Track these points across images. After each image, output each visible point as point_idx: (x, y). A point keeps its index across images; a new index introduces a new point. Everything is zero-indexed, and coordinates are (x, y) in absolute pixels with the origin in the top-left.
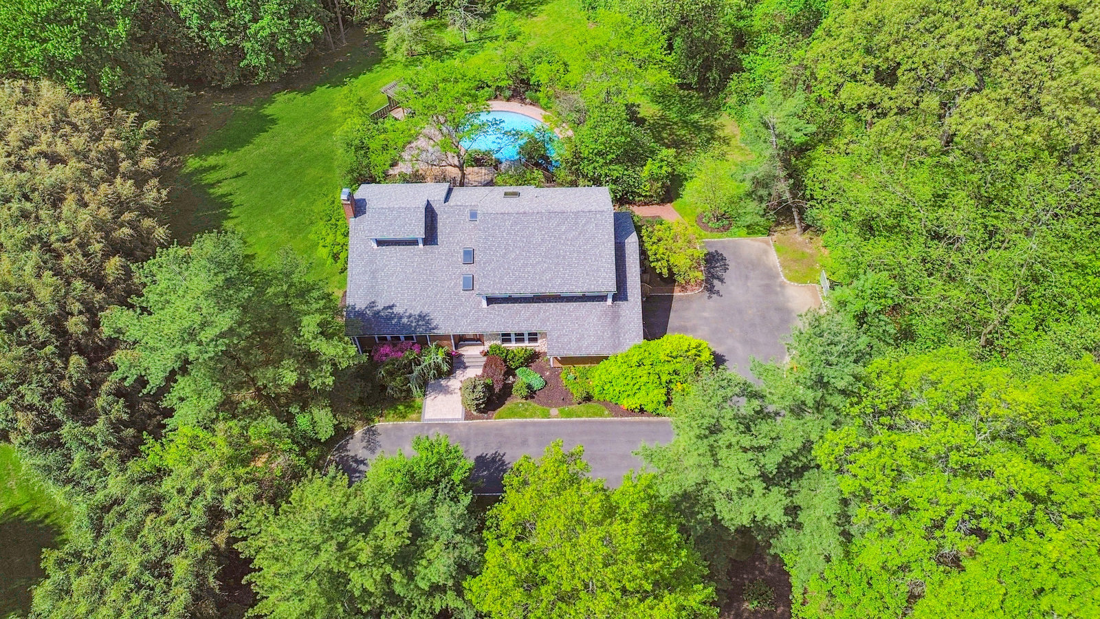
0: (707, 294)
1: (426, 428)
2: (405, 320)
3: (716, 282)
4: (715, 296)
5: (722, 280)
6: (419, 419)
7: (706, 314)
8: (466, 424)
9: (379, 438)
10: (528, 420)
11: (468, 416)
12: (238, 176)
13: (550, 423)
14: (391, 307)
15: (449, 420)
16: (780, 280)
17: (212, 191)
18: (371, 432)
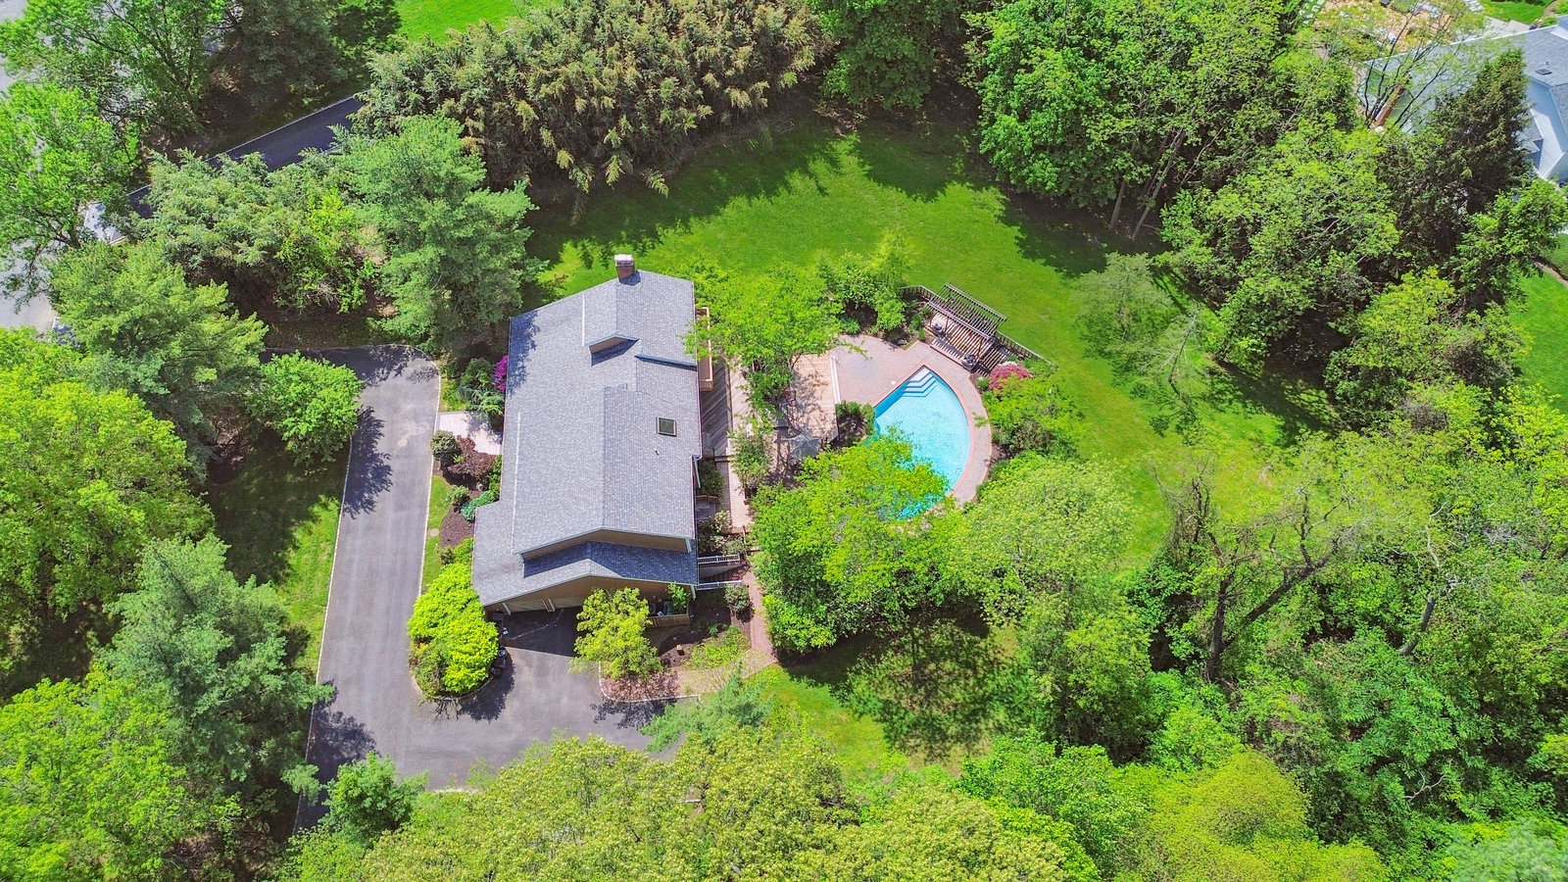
0: (600, 703)
1: (431, 418)
2: (520, 364)
3: (620, 716)
4: (596, 713)
5: (622, 724)
6: (440, 410)
7: (565, 700)
10: (428, 508)
12: (822, 190)
13: (421, 530)
14: (534, 346)
18: (432, 374)
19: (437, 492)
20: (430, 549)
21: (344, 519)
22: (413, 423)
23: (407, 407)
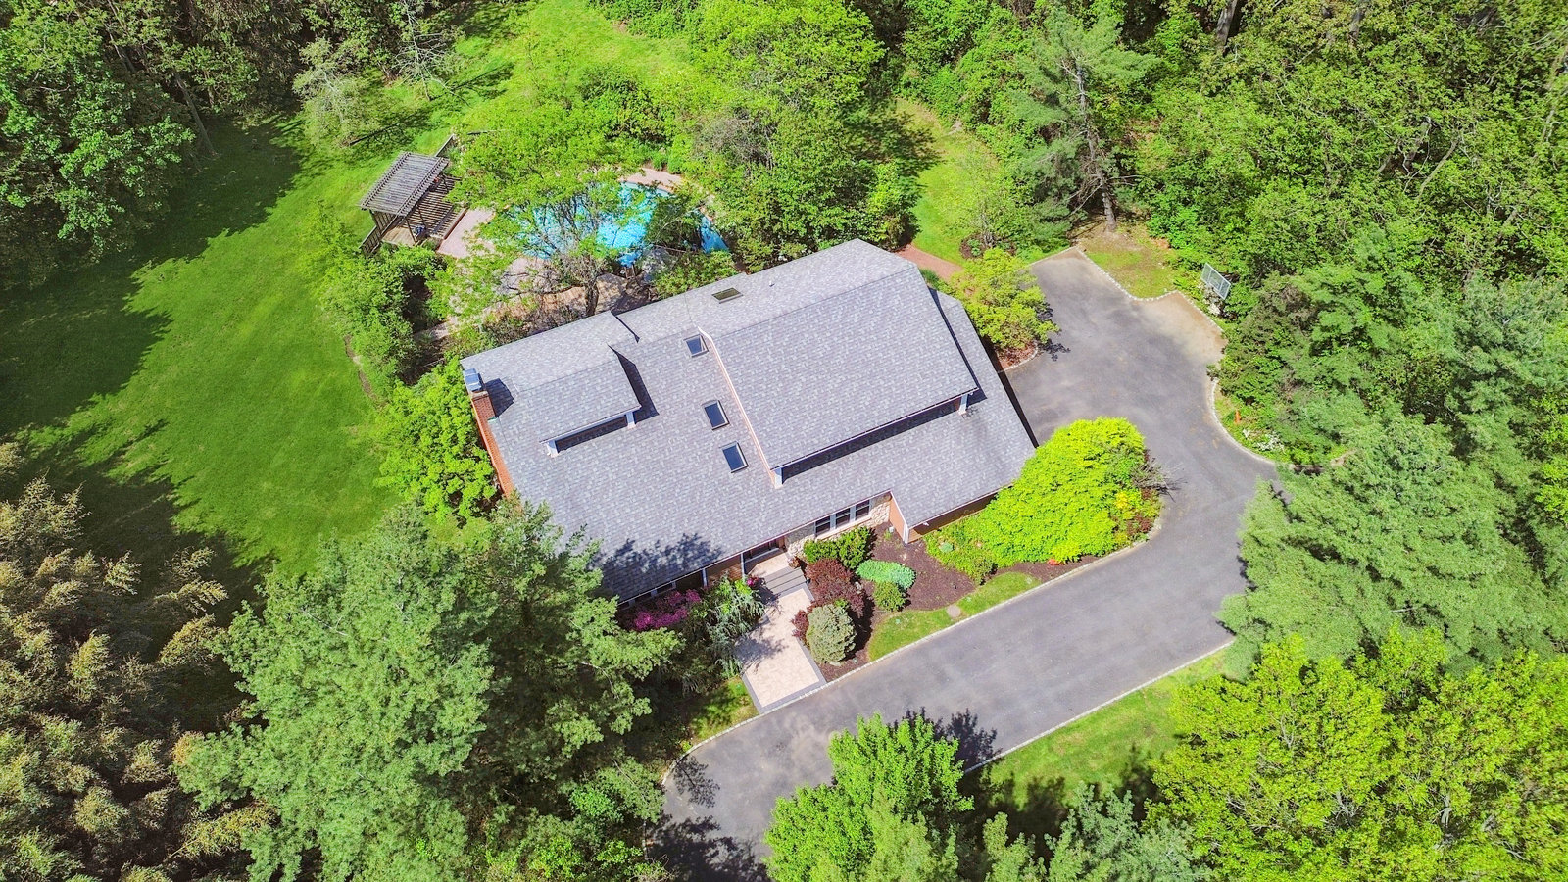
0: (1048, 354)
1: (774, 721)
4: (1059, 353)
6: (753, 713)
7: (1066, 383)
8: (833, 689)
9: (707, 774)
10: (924, 639)
11: (829, 673)
12: (150, 431)
13: (960, 631)
15: (802, 692)
16: (1127, 301)
17: (112, 473)
18: (688, 770)
19: (894, 642)
20: (979, 606)
21: (1005, 748)
22: (794, 742)
23: (767, 769)
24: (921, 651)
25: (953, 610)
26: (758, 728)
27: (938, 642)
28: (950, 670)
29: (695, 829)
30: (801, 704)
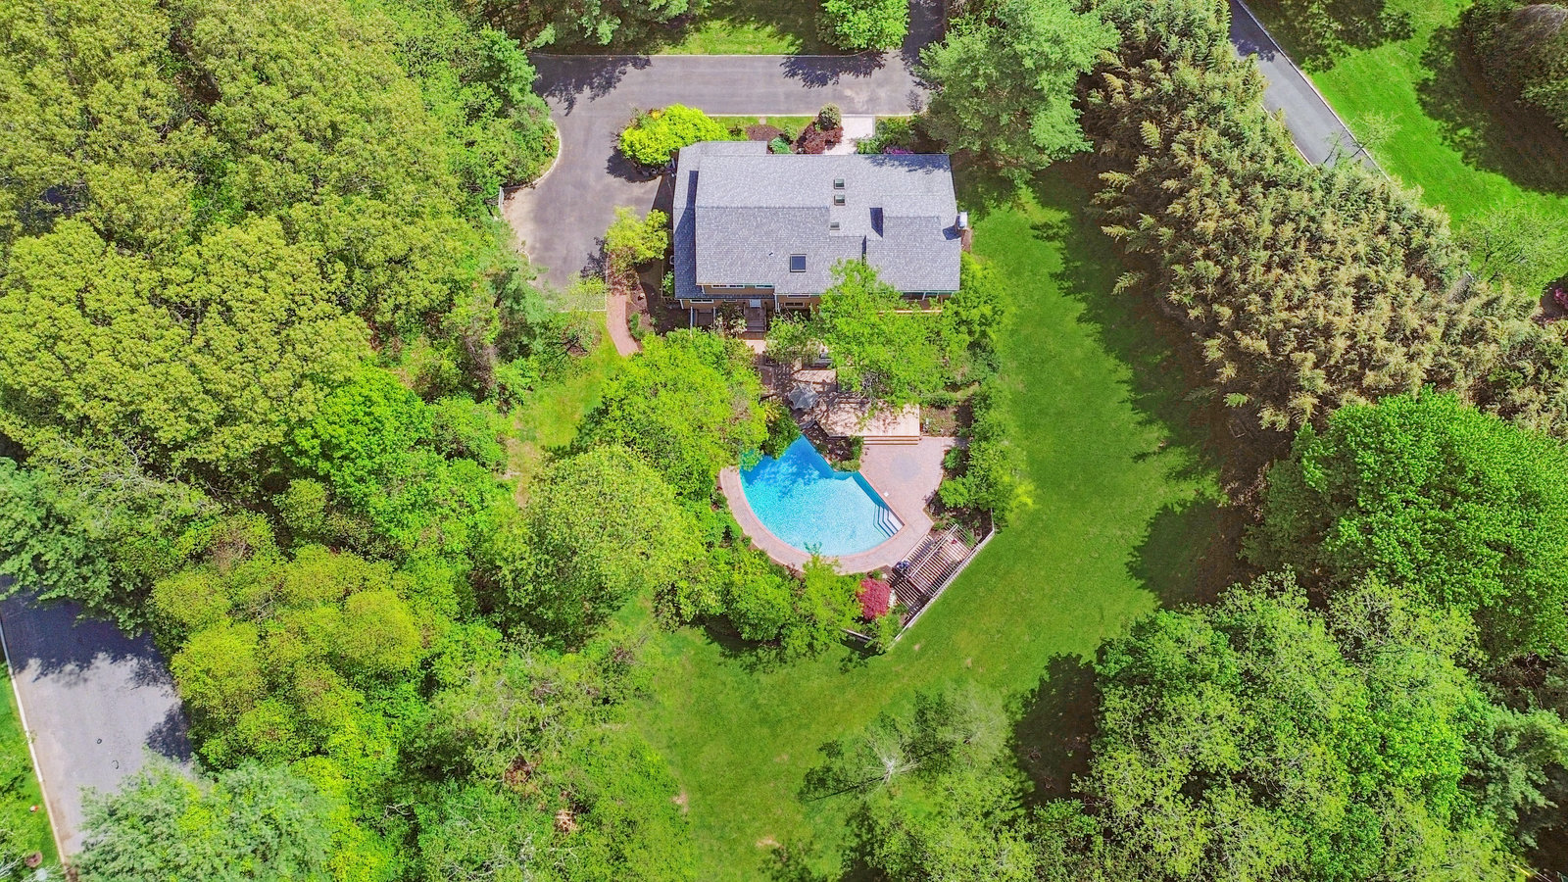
0: (607, 239)
1: (870, 111)
3: (597, 255)
4: (601, 238)
5: (591, 257)
6: (877, 117)
9: (908, 103)
10: (785, 115)
13: (767, 113)
14: (911, 171)
15: (853, 117)
18: (915, 108)
19: (798, 120)
20: (749, 119)
21: (781, 58)
22: (866, 99)
23: (882, 93)
24: (790, 112)
25: (763, 122)
26: (878, 112)
27: (779, 112)
28: (782, 98)
29: (923, 85)
30: (854, 112)
